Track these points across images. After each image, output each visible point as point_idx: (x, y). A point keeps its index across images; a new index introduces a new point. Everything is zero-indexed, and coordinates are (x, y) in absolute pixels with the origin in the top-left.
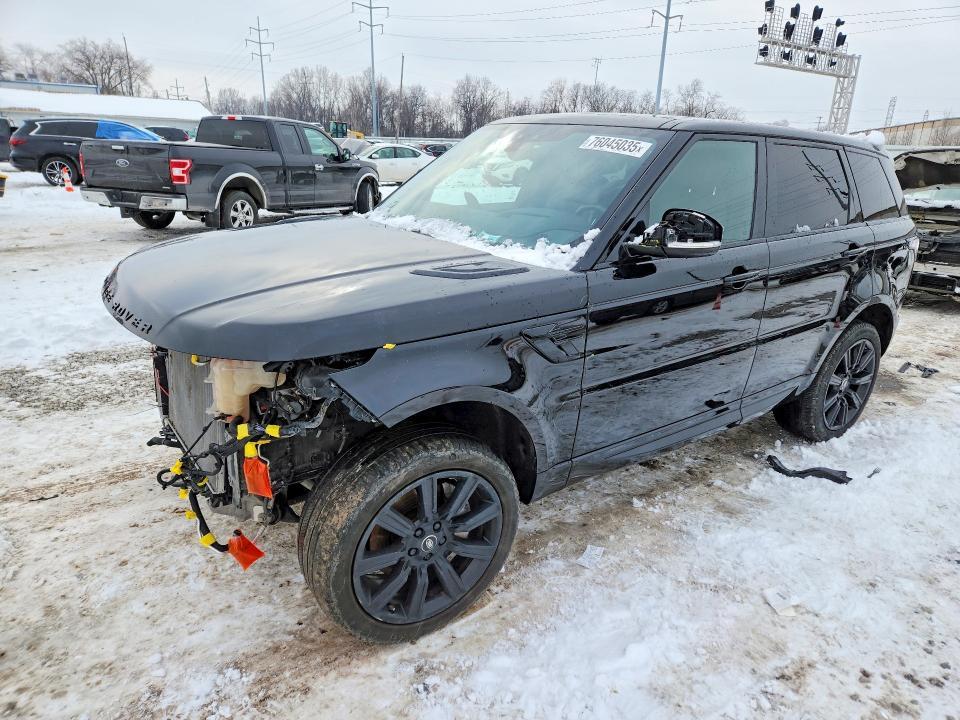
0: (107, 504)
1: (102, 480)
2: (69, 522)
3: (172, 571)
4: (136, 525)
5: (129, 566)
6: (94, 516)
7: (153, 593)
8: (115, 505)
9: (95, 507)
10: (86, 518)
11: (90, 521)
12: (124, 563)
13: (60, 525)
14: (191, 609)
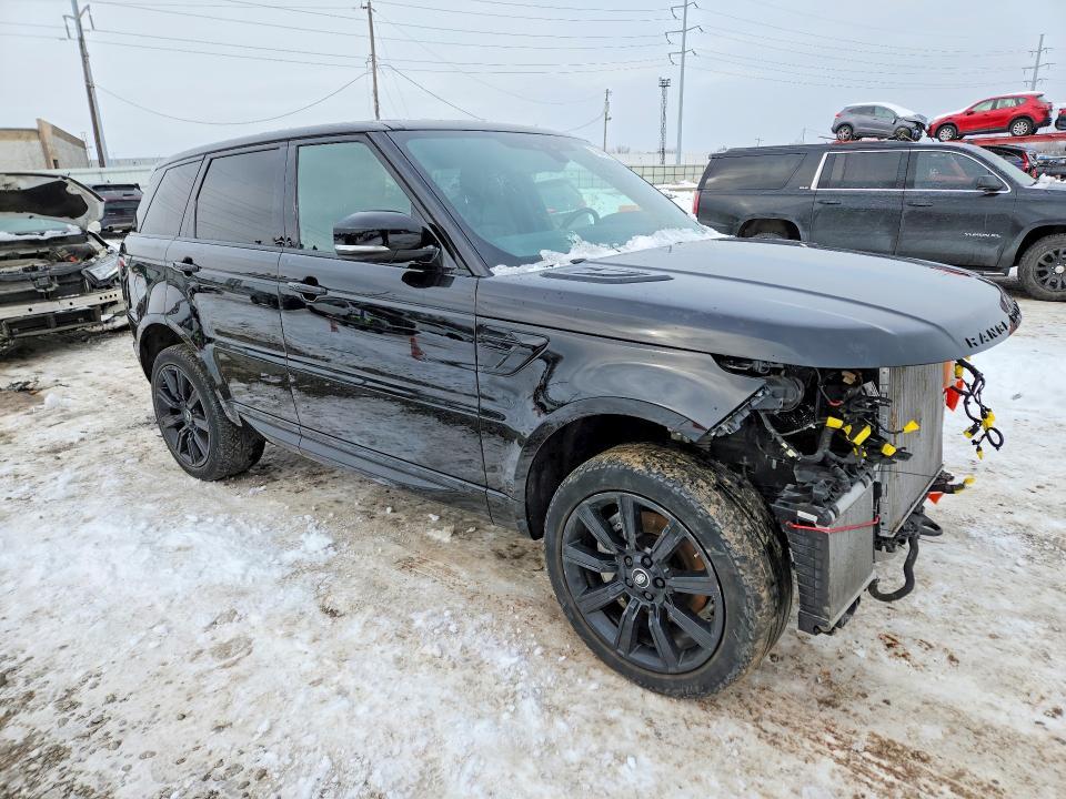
0: (957, 722)
1: (932, 777)
2: (1025, 729)
3: (954, 605)
4: (952, 658)
5: (990, 632)
6: (988, 714)
7: (986, 603)
8: (951, 709)
9: (978, 727)
10: (1000, 720)
11: (997, 709)
12: (993, 636)
13: (1041, 734)
14: (964, 578)
